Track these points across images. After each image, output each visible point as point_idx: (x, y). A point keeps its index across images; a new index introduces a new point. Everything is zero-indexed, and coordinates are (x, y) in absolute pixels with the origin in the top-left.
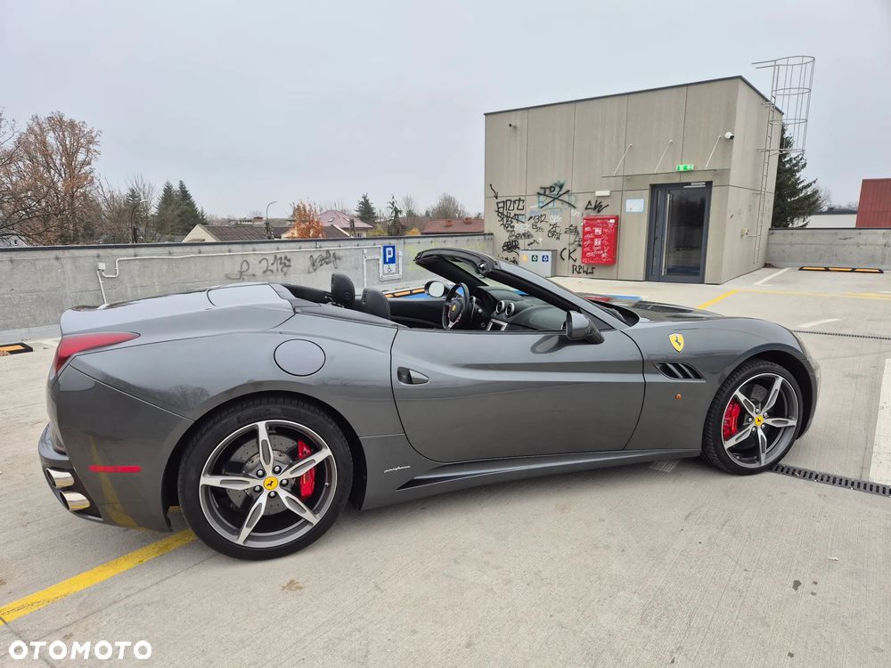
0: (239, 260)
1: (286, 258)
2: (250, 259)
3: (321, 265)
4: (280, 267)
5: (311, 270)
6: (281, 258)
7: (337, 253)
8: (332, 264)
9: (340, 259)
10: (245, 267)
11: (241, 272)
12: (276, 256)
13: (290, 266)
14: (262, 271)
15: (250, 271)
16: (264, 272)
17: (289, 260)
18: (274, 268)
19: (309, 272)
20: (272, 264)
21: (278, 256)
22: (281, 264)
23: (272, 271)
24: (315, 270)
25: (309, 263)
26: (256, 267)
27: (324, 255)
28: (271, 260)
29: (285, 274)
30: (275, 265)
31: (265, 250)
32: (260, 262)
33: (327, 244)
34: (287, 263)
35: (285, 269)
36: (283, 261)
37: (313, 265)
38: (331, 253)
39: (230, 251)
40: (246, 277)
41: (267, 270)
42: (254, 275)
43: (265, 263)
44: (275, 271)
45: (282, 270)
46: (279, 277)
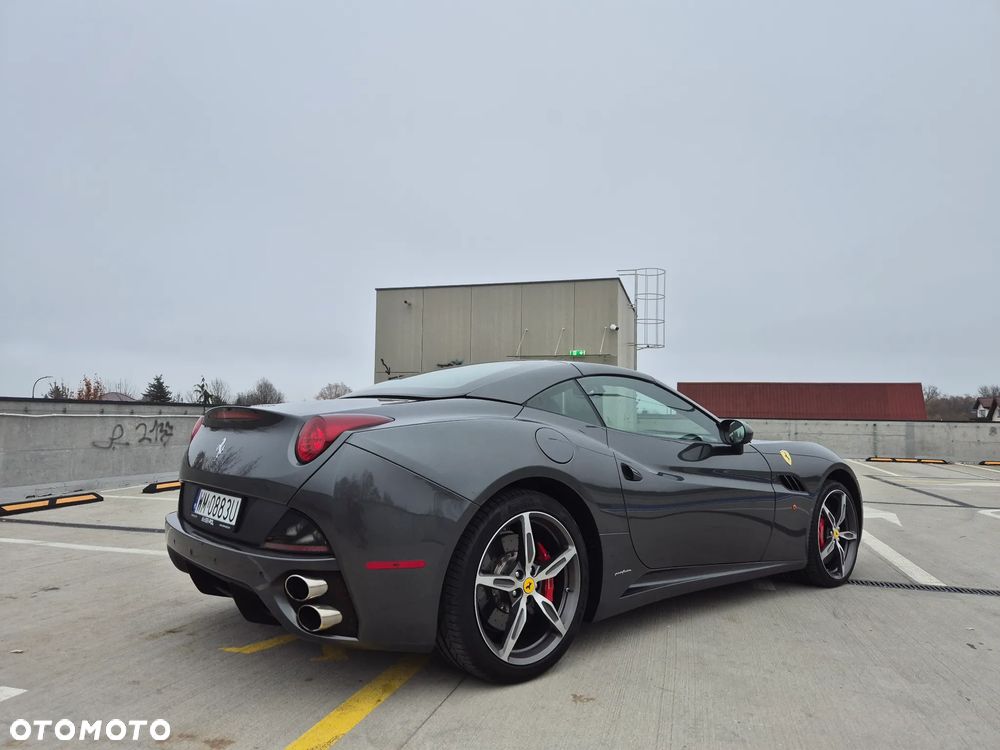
0: (113, 423)
1: (168, 424)
2: (126, 424)
4: (159, 436)
6: (162, 424)
10: (118, 431)
11: (112, 439)
12: (156, 422)
13: (171, 435)
14: (137, 439)
15: (124, 439)
16: (140, 441)
17: (171, 428)
18: (152, 436)
20: (151, 431)
21: (159, 422)
22: (161, 431)
23: (150, 440)
26: (131, 434)
28: (150, 425)
29: (164, 445)
30: (154, 432)
31: (143, 413)
32: (137, 428)
34: (169, 431)
35: (165, 439)
36: (164, 428)
39: (102, 412)
40: (117, 447)
41: (144, 438)
42: (128, 444)
43: (142, 428)
44: (153, 441)
45: (161, 439)
46: (158, 448)
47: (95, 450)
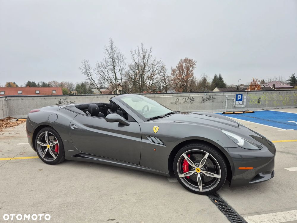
0: (176, 98)
1: (192, 98)
2: (180, 98)
3: (207, 101)
4: (190, 101)
5: (202, 102)
6: (191, 98)
7: (214, 97)
8: (211, 101)
9: (215, 99)
10: (177, 100)
11: (176, 102)
12: (189, 97)
13: (194, 101)
14: (183, 102)
15: (179, 102)
16: (184, 102)
17: (194, 99)
18: (188, 101)
19: (201, 103)
20: (187, 100)
21: (190, 97)
22: (190, 100)
23: (187, 102)
24: (204, 102)
25: (201, 100)
26: (181, 100)
27: (208, 97)
28: (187, 98)
29: (192, 103)
30: (188, 100)
31: (185, 95)
32: (183, 99)
33: (210, 93)
34: (193, 100)
35: (192, 102)
36: (191, 99)
37: (203, 100)
38: (211, 97)
39: (173, 96)
40: (177, 104)
41: (185, 102)
42: (180, 103)
43: (184, 99)
44: (188, 102)
45: (191, 102)
46: (189, 104)
47: (171, 105)
